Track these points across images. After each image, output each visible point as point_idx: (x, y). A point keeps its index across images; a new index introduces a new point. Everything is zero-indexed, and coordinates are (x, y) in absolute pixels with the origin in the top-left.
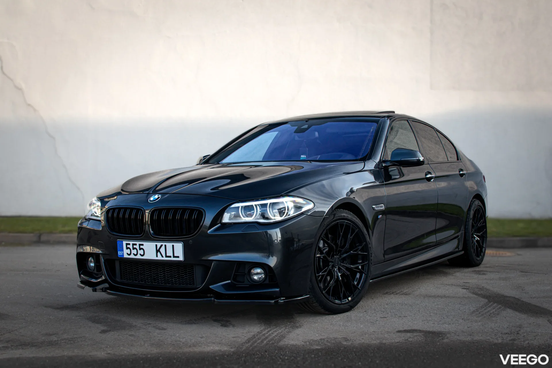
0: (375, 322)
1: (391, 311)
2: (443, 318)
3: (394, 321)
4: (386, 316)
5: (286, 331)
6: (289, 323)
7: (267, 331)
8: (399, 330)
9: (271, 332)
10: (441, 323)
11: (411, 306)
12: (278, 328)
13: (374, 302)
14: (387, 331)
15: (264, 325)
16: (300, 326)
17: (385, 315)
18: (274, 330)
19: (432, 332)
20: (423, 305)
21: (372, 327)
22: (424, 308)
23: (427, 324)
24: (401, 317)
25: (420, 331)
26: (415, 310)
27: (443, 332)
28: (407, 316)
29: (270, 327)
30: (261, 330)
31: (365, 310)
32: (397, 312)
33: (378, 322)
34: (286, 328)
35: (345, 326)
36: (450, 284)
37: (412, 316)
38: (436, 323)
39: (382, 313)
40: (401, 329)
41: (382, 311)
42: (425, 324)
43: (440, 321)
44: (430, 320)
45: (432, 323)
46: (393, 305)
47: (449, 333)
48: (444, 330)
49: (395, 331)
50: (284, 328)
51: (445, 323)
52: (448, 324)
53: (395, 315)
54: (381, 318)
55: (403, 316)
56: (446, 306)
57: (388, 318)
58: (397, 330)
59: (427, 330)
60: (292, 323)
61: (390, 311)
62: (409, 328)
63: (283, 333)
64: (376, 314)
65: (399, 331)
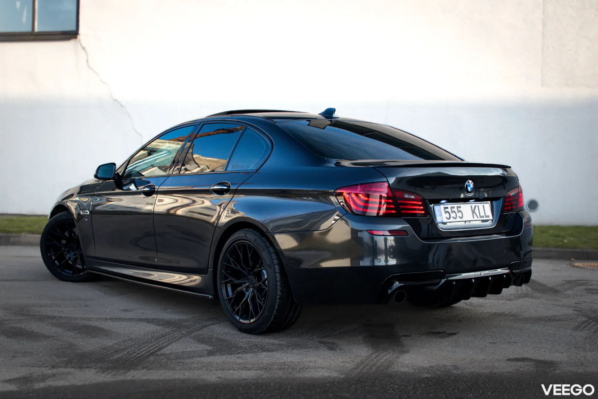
0: (484, 349)
1: (501, 336)
2: (554, 345)
3: (504, 348)
4: (496, 342)
5: (394, 356)
6: (396, 348)
7: (374, 356)
8: (510, 358)
9: (379, 357)
10: (553, 351)
11: (521, 331)
12: (386, 352)
13: (482, 324)
14: (497, 359)
15: (371, 348)
16: (408, 350)
17: (495, 340)
18: (382, 355)
19: (543, 361)
20: (533, 329)
21: (481, 354)
22: (534, 334)
23: (538, 352)
24: (511, 343)
25: (531, 360)
26: (525, 335)
27: (555, 362)
28: (517, 343)
29: (378, 352)
30: (369, 354)
31: (473, 334)
32: (507, 337)
33: (487, 348)
34: (394, 353)
35: (454, 352)
36: (561, 304)
37: (522, 341)
38: (547, 351)
39: (491, 338)
40: (512, 357)
41: (491, 336)
42: (536, 351)
43: (551, 349)
44: (541, 348)
45: (543, 350)
46: (502, 328)
47: (561, 363)
48: (556, 360)
49: (505, 359)
50: (392, 353)
51: (557, 351)
52: (560, 353)
53: (505, 341)
54: (490, 343)
55: (513, 342)
56: (557, 331)
57: (497, 344)
58: (507, 358)
59: (538, 359)
60: (400, 348)
61: (499, 336)
62: (520, 357)
63: (391, 359)
64: (485, 339)
65: (509, 360)
